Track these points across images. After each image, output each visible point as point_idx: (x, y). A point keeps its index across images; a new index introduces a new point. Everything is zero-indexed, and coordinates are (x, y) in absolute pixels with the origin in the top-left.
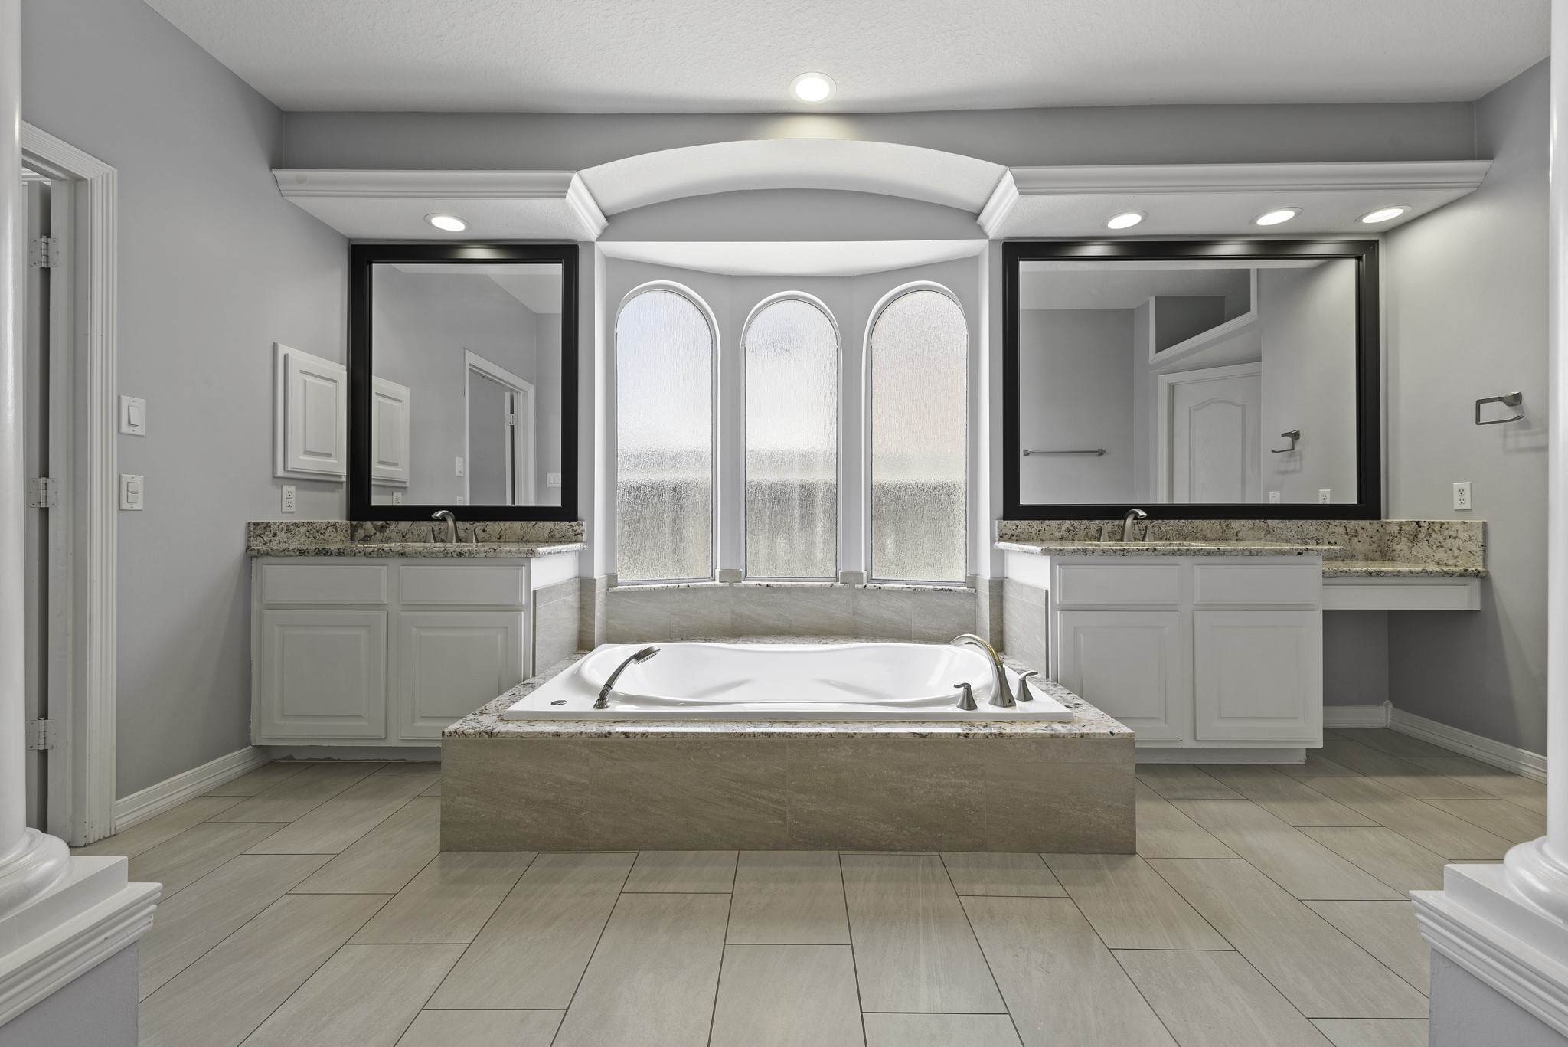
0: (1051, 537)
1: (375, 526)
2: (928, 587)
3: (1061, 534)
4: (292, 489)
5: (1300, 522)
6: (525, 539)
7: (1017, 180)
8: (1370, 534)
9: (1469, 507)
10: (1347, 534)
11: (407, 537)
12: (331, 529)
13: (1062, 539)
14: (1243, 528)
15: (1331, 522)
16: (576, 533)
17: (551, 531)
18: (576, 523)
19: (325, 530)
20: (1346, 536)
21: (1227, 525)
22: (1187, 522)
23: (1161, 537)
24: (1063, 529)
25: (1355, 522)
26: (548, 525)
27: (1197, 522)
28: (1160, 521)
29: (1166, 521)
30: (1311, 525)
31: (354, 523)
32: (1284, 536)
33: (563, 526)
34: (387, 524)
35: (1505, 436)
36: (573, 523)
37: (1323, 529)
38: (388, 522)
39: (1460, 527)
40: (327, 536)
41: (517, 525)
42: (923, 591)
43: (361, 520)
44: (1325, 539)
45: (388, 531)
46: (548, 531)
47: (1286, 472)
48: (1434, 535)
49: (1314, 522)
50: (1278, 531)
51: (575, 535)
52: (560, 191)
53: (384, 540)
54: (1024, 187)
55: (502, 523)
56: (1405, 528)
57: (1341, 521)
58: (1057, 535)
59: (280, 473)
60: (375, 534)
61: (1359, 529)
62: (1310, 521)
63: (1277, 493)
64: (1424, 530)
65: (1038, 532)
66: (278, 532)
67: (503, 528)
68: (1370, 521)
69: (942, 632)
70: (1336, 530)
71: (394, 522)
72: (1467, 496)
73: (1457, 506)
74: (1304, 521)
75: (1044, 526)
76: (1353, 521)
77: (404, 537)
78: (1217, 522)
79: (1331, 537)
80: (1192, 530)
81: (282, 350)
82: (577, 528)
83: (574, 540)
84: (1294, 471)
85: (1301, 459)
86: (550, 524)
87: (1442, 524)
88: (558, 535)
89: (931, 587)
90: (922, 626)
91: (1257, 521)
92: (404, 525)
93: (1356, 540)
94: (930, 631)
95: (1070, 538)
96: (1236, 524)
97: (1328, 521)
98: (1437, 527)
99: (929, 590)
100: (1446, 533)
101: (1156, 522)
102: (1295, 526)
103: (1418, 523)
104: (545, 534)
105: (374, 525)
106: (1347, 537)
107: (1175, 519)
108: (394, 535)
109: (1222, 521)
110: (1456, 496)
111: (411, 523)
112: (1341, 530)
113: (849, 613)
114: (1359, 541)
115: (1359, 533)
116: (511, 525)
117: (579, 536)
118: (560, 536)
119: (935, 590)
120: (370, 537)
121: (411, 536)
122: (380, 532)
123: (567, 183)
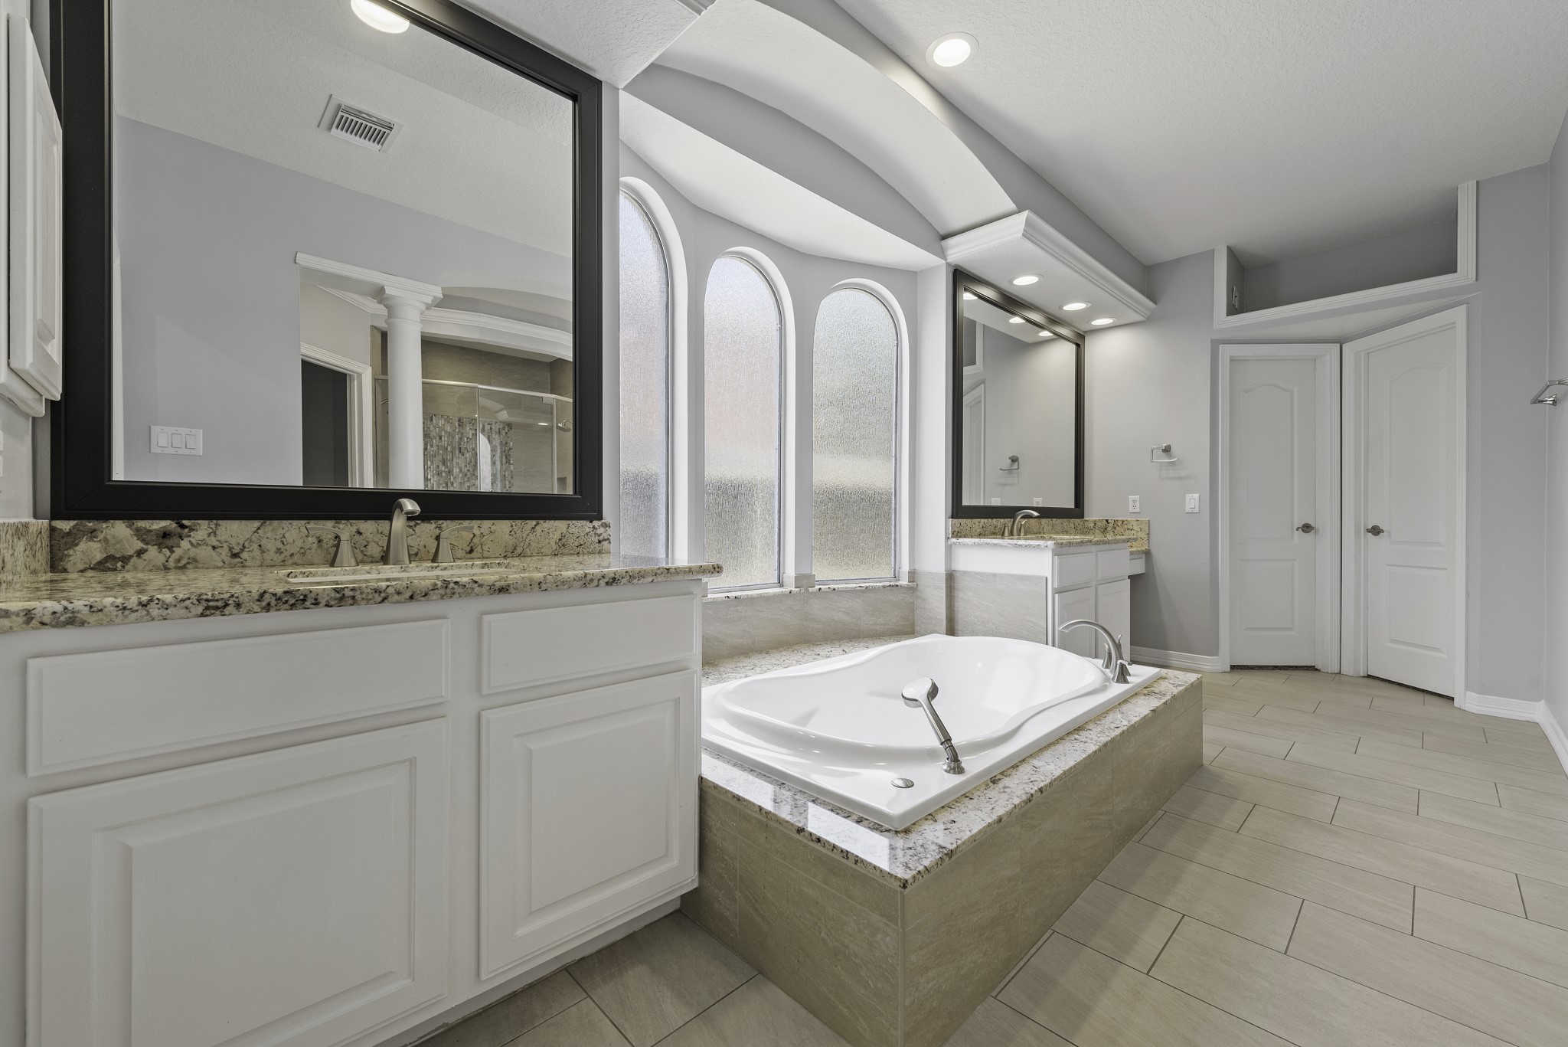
0: (975, 533)
1: (140, 534)
2: (878, 584)
3: (980, 530)
6: (519, 550)
7: (1028, 223)
9: (1139, 511)
11: (244, 555)
16: (601, 538)
17: (563, 536)
18: (599, 523)
24: (981, 527)
26: (557, 527)
31: (65, 525)
33: (580, 528)
34: (183, 527)
35: (1161, 470)
36: (596, 523)
38: (186, 522)
39: (1135, 524)
41: (502, 527)
42: (874, 589)
43: (90, 518)
45: (185, 544)
46: (558, 536)
47: (1005, 485)
48: (1118, 528)
51: (600, 542)
53: (171, 564)
54: (1030, 232)
55: (475, 523)
56: (1099, 524)
60: (140, 553)
61: (1075, 525)
63: (999, 499)
64: (1111, 525)
65: (970, 529)
67: (476, 531)
68: (1078, 519)
69: (887, 627)
71: (204, 523)
72: (1138, 504)
73: (1131, 510)
77: (235, 555)
82: (601, 530)
83: (598, 549)
84: (1012, 485)
85: (1018, 477)
86: (560, 526)
87: (1123, 521)
88: (573, 543)
89: (881, 584)
90: (870, 623)
92: (235, 531)
94: (877, 628)
98: (1120, 523)
99: (879, 587)
100: (1125, 526)
103: (1107, 521)
104: (553, 542)
105: (138, 530)
108: (204, 553)
110: (1131, 504)
111: (256, 524)
113: (801, 620)
115: (1075, 527)
116: (493, 528)
117: (605, 543)
118: (576, 544)
119: (884, 587)
120: (125, 560)
121: (257, 553)
122: (160, 546)
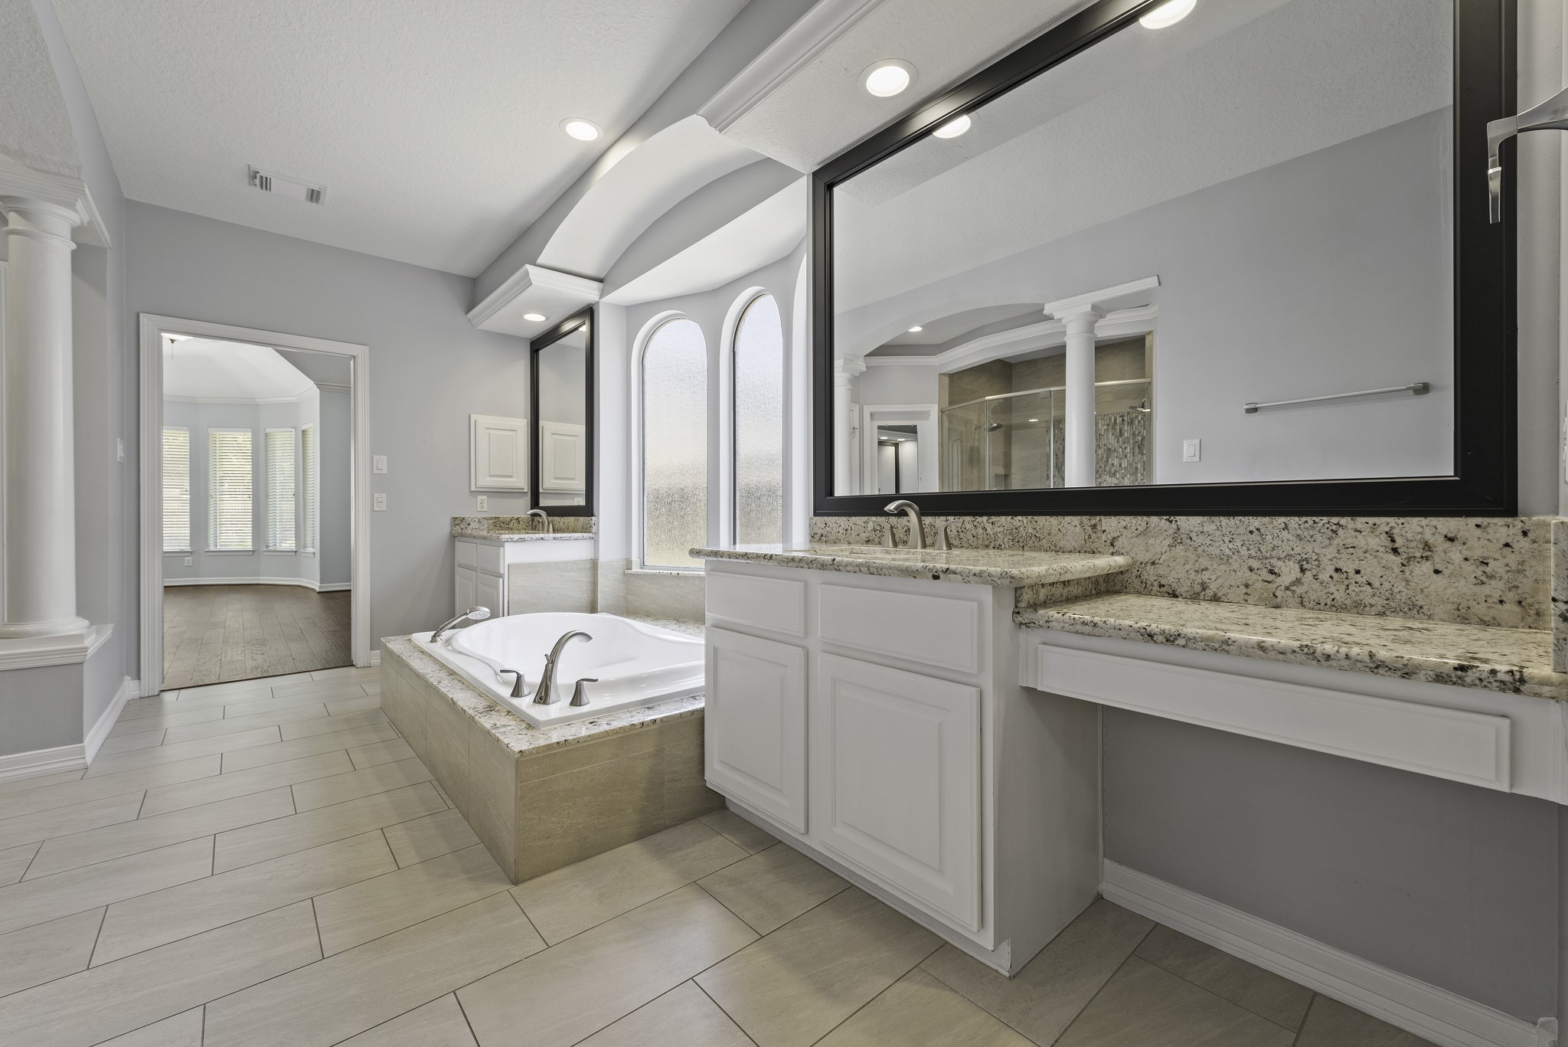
0: (858, 538)
3: (868, 534)
4: (485, 497)
5: (1255, 522)
8: (1478, 553)
10: (1395, 551)
12: (514, 521)
13: (868, 542)
14: (1125, 532)
15: (1343, 521)
19: (510, 522)
20: (1392, 557)
21: (1094, 526)
22: (1024, 519)
23: (986, 543)
24: (870, 529)
25: (1424, 521)
27: (1042, 520)
28: (985, 518)
29: (994, 519)
30: (1286, 528)
32: (1212, 550)
37: (1318, 537)
40: (511, 525)
44: (1325, 561)
49: (1294, 521)
50: (1199, 540)
52: (527, 282)
54: (720, 122)
57: (1376, 520)
58: (864, 536)
59: (473, 489)
61: (1438, 541)
62: (1282, 520)
65: (845, 532)
66: (472, 523)
68: (1478, 520)
70: (1361, 541)
74: (1267, 519)
75: (851, 525)
76: (1415, 520)
78: (1075, 520)
79: (1344, 556)
80: (1034, 533)
81: (474, 417)
91: (1154, 519)
93: (1427, 567)
95: (877, 540)
96: (1111, 524)
97: (1335, 520)
101: (979, 519)
102: (1241, 530)
106: (1398, 560)
107: (1007, 514)
109: (1085, 519)
112: (1377, 542)
114: (1437, 572)
115: (1440, 549)
123: (527, 274)
